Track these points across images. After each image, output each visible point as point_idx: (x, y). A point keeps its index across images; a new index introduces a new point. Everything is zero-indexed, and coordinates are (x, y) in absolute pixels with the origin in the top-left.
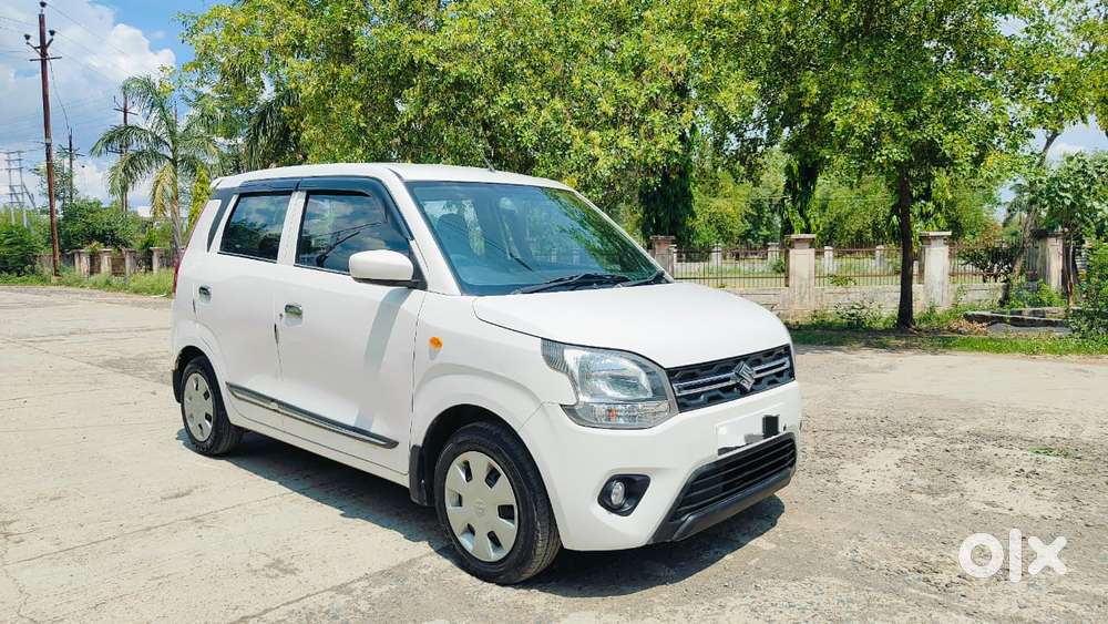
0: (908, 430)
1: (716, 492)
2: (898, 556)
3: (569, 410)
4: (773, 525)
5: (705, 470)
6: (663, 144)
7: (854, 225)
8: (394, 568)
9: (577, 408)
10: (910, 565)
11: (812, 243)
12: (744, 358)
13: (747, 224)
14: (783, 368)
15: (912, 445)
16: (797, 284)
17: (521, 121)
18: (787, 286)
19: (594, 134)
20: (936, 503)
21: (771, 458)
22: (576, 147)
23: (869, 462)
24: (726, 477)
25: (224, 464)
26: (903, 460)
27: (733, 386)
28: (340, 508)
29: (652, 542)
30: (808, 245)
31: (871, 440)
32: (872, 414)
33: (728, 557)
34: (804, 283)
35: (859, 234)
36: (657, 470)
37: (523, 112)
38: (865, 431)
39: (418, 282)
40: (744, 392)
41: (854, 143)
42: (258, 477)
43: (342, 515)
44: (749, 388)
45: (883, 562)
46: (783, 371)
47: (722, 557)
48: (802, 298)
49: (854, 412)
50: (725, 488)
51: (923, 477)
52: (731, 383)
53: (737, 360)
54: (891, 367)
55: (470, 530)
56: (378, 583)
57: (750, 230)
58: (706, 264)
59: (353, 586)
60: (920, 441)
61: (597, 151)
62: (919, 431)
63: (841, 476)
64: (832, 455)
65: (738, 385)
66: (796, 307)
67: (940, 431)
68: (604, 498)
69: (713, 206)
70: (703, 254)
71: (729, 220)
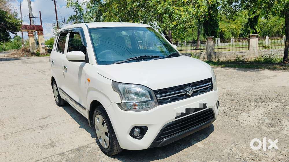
0: (271, 100)
1: (177, 130)
2: (248, 152)
3: (119, 105)
4: (207, 137)
5: (170, 124)
6: (202, 9)
7: (275, 30)
8: (81, 147)
9: (121, 104)
10: (251, 157)
11: (257, 37)
12: (189, 85)
13: (243, 31)
14: (208, 86)
15: (270, 107)
16: (252, 49)
17: (159, 6)
18: (249, 50)
19: (181, 8)
20: (270, 131)
21: (202, 117)
22: (175, 12)
23: (252, 113)
24: (181, 125)
25: (62, 108)
26: (265, 112)
27: (184, 95)
28: (80, 124)
29: (150, 148)
30: (256, 37)
31: (256, 104)
32: (261, 93)
33: (185, 150)
34: (254, 49)
35: (278, 32)
36: (150, 125)
37: (160, 3)
38: (256, 100)
39: (87, 60)
40: (188, 96)
41: (264, 5)
42: (67, 113)
43: (80, 127)
44: (190, 95)
45: (241, 155)
46: (208, 87)
47: (183, 149)
48: (253, 53)
49: (254, 93)
50: (180, 129)
51: (269, 119)
52: (183, 93)
53: (186, 85)
54: (275, 76)
55: (100, 138)
56: (74, 152)
57: (244, 33)
58: (229, 43)
59: (65, 153)
60: (274, 104)
61: (181, 13)
62: (275, 100)
63: (239, 119)
64: (240, 109)
65: (186, 94)
66: (252, 56)
67: (283, 101)
68: (132, 134)
69: (231, 26)
70: (228, 41)
71: (235, 30)
